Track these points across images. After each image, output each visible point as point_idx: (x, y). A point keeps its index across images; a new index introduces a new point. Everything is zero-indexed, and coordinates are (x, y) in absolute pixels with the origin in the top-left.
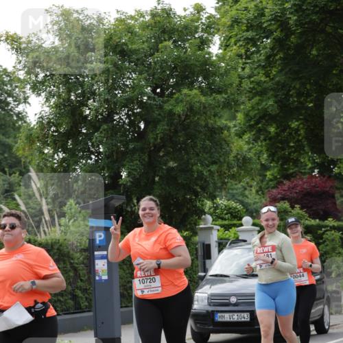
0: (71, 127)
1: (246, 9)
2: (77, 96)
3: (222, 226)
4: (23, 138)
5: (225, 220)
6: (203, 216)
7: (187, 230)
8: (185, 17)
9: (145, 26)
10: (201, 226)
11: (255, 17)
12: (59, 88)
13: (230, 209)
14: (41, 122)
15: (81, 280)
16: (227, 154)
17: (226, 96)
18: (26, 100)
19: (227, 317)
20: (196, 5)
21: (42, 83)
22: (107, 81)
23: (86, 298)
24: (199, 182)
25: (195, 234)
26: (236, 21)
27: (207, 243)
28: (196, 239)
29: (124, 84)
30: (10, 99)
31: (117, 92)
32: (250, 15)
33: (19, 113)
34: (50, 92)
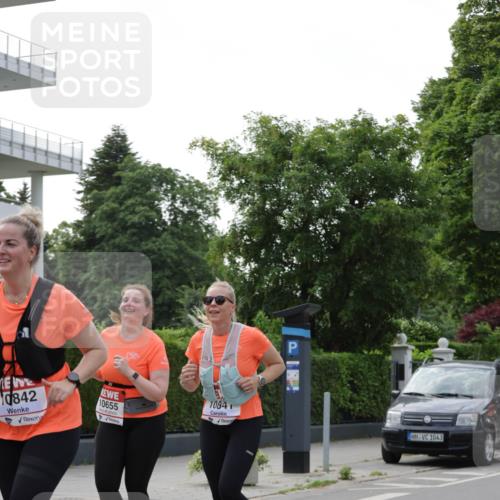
0: (265, 236)
1: (449, 124)
2: (272, 205)
3: (417, 347)
4: (215, 246)
5: (420, 341)
6: (398, 335)
7: (380, 349)
8: (387, 128)
9: (345, 135)
10: (396, 345)
11: (458, 133)
12: (254, 196)
13: (426, 329)
14: (234, 230)
15: (270, 395)
16: (425, 271)
17: (426, 211)
18: (216, 212)
19: (420, 437)
20: (398, 116)
21: (237, 190)
22: (303, 190)
23: (274, 414)
24: (396, 299)
25: (389, 353)
26: (438, 135)
27: (401, 363)
28: (390, 358)
29: (321, 194)
30: (200, 211)
31: (313, 202)
32: (453, 130)
33: (209, 226)
34: (244, 200)
